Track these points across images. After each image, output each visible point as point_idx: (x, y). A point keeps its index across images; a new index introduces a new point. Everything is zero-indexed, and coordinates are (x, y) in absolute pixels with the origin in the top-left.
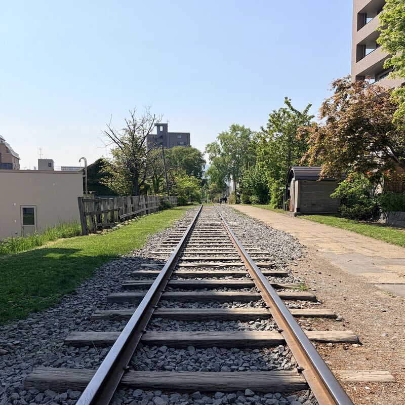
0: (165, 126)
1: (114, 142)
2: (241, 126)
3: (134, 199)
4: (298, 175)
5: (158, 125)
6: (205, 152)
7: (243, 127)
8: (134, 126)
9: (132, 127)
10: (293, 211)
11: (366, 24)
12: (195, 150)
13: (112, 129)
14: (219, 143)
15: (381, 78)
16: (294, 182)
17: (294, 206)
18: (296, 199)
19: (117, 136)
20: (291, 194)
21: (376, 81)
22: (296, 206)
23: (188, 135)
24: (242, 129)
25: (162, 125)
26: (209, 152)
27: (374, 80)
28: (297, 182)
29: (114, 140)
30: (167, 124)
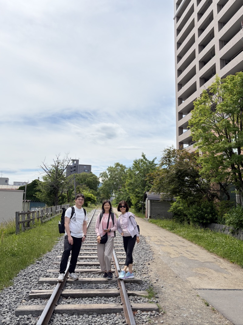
0: (77, 161)
1: (45, 172)
2: (121, 164)
3: (53, 209)
4: (149, 197)
5: (73, 161)
6: (100, 177)
7: (122, 165)
8: (58, 163)
9: (57, 164)
10: (147, 218)
11: (182, 118)
12: (94, 175)
13: (45, 164)
14: (107, 172)
15: (191, 144)
16: (148, 200)
17: (148, 215)
18: (149, 211)
19: (48, 168)
20: (146, 207)
21: (189, 145)
22: (149, 215)
23: (90, 166)
24: (121, 166)
25: (76, 160)
26: (101, 177)
27: (188, 145)
28: (149, 201)
29: (46, 171)
30: (78, 160)
